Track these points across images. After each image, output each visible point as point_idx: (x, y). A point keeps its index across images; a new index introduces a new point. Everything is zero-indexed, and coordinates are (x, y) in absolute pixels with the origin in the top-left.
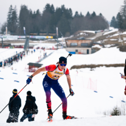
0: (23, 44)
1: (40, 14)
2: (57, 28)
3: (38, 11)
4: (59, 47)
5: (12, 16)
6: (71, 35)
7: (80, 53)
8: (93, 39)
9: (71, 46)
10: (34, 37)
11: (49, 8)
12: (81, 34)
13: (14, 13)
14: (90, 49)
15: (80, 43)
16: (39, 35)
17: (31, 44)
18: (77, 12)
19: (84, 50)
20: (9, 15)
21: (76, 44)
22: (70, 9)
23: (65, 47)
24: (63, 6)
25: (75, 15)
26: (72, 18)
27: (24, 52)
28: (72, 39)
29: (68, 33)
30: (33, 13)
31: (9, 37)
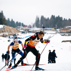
2: (56, 25)
3: (48, 18)
4: (57, 33)
5: (37, 20)
6: (62, 28)
7: (66, 36)
9: (62, 33)
10: (46, 29)
11: (53, 17)
12: (66, 27)
13: (38, 19)
14: (70, 34)
15: (66, 31)
16: (48, 28)
17: (45, 32)
18: (64, 19)
19: (68, 34)
20: (36, 20)
21: (64, 32)
22: (62, 17)
23: (59, 33)
24: (59, 16)
25: (64, 20)
28: (62, 30)
29: (61, 27)
30: (46, 19)
31: (36, 29)
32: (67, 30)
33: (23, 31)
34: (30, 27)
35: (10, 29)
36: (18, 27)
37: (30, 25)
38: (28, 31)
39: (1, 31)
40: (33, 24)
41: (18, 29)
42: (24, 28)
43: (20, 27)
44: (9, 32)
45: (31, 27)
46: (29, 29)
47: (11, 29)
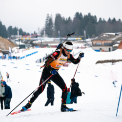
1: (71, 21)
2: (85, 32)
3: (69, 18)
4: (87, 46)
5: (49, 23)
6: (96, 36)
7: (103, 51)
8: (114, 39)
9: (96, 45)
11: (78, 15)
12: (104, 35)
13: (51, 20)
14: (111, 48)
15: (103, 43)
18: (100, 19)
19: (107, 48)
20: (47, 22)
21: (100, 44)
22: (95, 16)
23: (91, 46)
24: (89, 14)
25: (99, 21)
26: (97, 23)
28: (97, 40)
29: (94, 35)
30: (65, 20)
31: (46, 39)
32: (105, 40)
33: (21, 43)
34: (35, 35)
36: (12, 36)
37: (35, 32)
38: (31, 43)
40: (40, 31)
41: (13, 41)
42: (24, 39)
43: (16, 36)
45: (37, 37)
46: (34, 40)
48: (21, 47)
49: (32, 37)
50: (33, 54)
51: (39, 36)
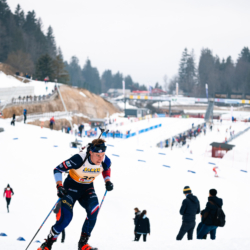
0: (203, 112)
1: (232, 64)
3: (229, 59)
5: (187, 67)
10: (221, 101)
13: (190, 61)
16: (229, 98)
17: (216, 112)
20: (183, 64)
27: (205, 125)
30: (221, 62)
31: (179, 100)
33: (128, 106)
34: (157, 90)
35: (78, 99)
36: (111, 91)
37: (157, 84)
38: (150, 106)
39: (45, 105)
40: (168, 82)
42: (135, 97)
43: (119, 91)
44: (76, 108)
46: (155, 101)
47: (83, 100)
48: (129, 113)
49: (151, 95)
50: (151, 128)
51: (165, 93)
